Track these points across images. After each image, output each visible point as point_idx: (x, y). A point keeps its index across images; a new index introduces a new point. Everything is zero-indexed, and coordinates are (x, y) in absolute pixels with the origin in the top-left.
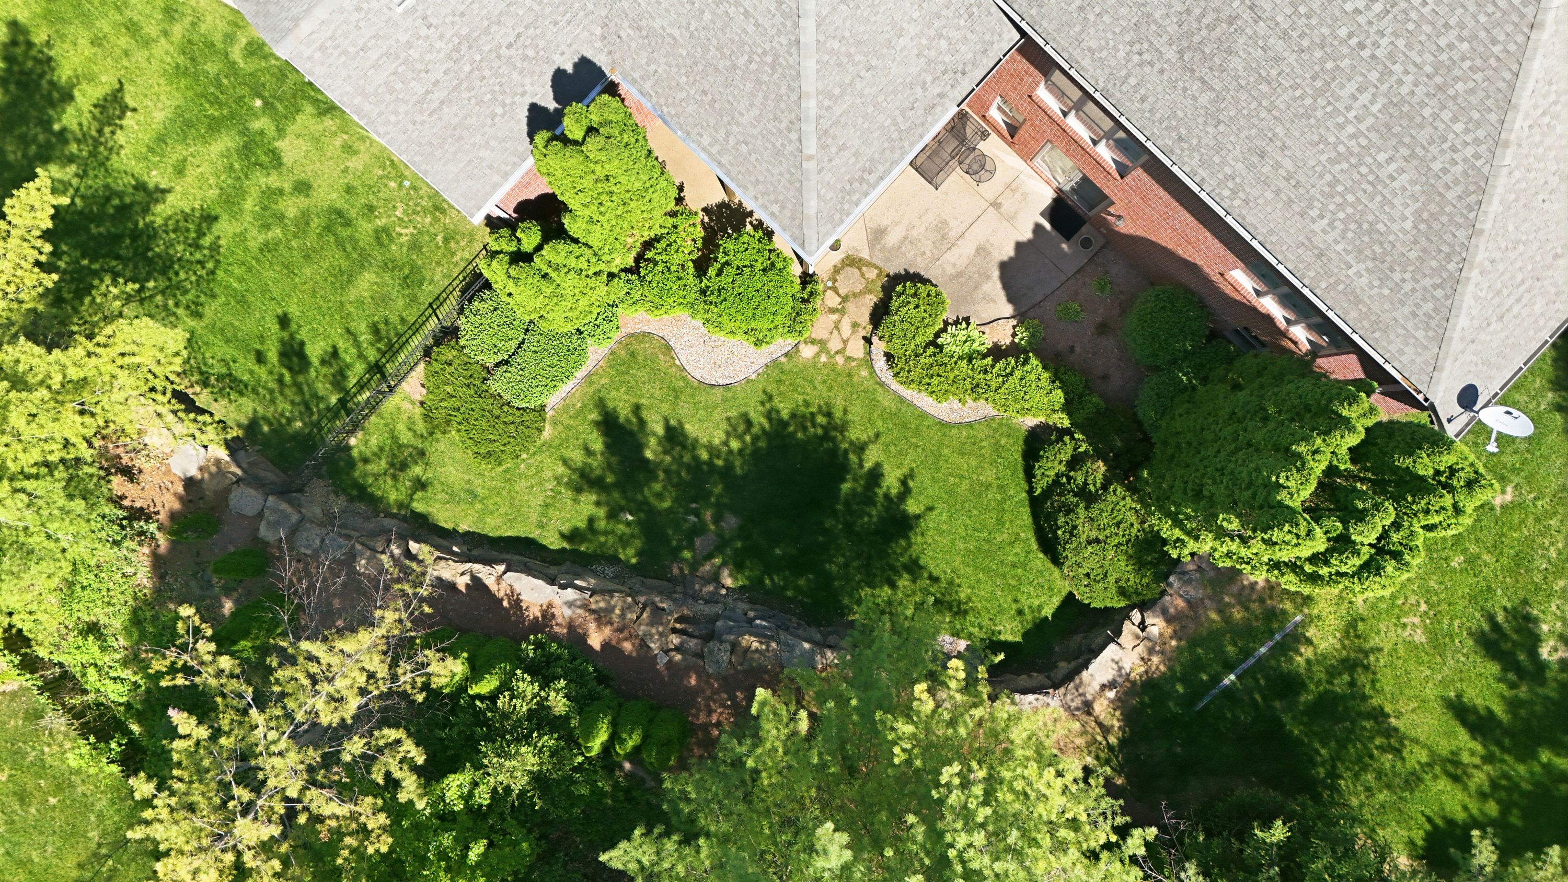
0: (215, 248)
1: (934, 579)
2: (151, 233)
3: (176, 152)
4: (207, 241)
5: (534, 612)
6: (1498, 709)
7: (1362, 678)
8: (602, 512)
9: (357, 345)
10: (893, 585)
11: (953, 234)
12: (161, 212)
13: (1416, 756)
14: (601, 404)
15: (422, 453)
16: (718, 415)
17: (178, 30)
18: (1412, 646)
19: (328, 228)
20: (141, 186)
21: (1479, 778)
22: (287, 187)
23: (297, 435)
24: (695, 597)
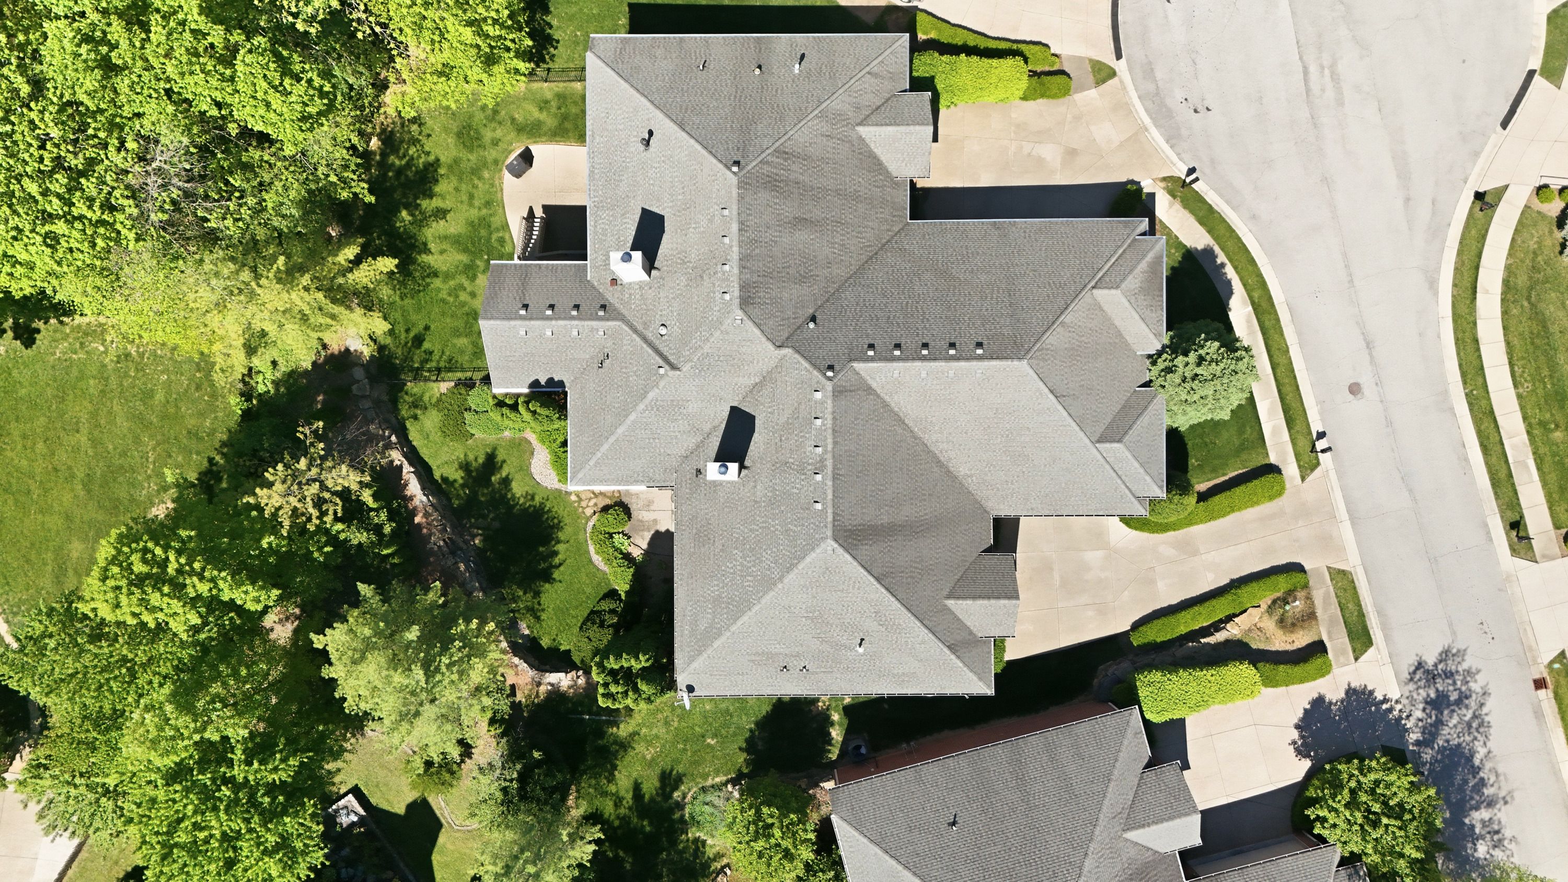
0: (428, 285)
1: (539, 604)
2: (414, 261)
3: (445, 246)
4: (428, 280)
5: (408, 493)
6: (647, 797)
7: (622, 753)
8: (461, 481)
9: (441, 357)
10: (525, 593)
11: (652, 508)
12: (424, 258)
13: (612, 788)
14: (495, 449)
15: (426, 408)
16: (527, 488)
17: (484, 211)
18: (644, 757)
19: (467, 314)
20: (425, 244)
21: (622, 811)
22: (469, 290)
23: (394, 365)
24: (462, 536)
